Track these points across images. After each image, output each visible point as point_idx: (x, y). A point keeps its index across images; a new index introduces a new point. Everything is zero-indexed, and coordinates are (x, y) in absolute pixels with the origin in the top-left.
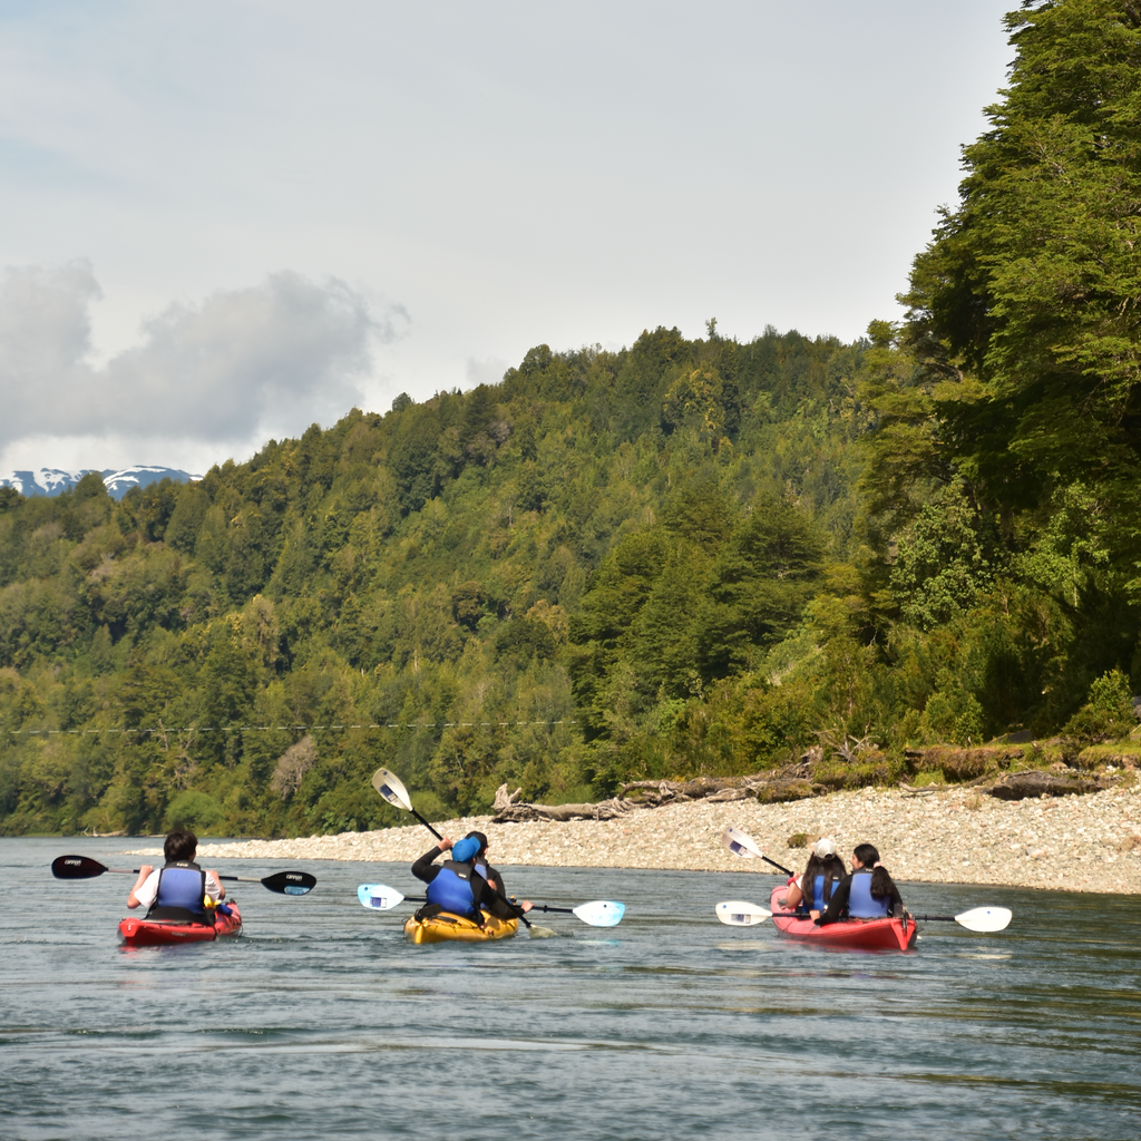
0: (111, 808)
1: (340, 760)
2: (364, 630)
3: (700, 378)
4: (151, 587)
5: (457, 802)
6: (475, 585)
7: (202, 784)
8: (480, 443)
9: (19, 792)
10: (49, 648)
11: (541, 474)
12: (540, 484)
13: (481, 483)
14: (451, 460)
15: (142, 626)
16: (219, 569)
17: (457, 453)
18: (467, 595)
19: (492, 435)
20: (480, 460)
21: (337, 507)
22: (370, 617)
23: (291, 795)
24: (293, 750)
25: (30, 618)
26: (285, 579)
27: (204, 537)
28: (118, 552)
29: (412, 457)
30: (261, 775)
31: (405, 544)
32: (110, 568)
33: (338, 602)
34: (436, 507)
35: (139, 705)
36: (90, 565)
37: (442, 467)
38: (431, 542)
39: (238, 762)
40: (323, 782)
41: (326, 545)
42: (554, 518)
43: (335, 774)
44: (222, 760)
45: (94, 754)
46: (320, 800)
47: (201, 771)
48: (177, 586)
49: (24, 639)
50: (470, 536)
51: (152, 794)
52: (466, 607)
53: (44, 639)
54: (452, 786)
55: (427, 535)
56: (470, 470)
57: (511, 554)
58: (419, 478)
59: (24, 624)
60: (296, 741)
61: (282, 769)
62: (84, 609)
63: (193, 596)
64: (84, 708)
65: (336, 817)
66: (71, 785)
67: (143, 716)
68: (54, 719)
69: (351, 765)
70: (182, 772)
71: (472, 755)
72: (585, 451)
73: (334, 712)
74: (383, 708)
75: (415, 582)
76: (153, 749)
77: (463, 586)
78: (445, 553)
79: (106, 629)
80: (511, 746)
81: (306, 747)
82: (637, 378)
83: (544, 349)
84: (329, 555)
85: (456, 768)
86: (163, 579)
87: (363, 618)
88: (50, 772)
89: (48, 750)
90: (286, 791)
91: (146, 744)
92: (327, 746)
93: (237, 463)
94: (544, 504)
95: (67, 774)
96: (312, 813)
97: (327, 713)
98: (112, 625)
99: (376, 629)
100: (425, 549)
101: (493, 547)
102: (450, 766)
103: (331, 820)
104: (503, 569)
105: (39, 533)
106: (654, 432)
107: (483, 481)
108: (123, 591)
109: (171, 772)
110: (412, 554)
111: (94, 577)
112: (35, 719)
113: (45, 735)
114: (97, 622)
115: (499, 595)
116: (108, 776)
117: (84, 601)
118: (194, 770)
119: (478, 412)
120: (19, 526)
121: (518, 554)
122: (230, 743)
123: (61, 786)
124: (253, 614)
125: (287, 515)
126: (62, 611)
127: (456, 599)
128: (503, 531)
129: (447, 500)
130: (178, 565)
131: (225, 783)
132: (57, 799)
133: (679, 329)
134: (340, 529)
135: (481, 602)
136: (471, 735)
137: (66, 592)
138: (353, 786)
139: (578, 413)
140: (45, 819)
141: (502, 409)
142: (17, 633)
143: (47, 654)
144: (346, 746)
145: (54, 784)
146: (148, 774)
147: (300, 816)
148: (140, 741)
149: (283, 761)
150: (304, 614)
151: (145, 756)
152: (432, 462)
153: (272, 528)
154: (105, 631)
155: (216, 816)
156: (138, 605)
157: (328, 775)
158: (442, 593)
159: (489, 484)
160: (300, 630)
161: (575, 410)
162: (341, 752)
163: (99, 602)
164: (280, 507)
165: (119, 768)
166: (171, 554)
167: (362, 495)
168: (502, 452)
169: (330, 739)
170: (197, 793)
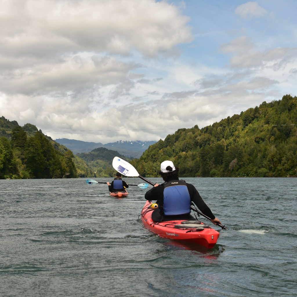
0: (200, 173)
1: (242, 163)
2: (240, 144)
3: (295, 101)
4: (205, 140)
5: (272, 169)
6: (259, 136)
7: (215, 168)
8: (257, 115)
9: (185, 170)
10: (190, 149)
11: (269, 118)
12: (268, 120)
13: (257, 121)
14: (252, 118)
15: (204, 146)
16: (216, 137)
17: (253, 117)
18: (257, 138)
19: (259, 113)
20: (257, 118)
21: (234, 126)
22: (241, 142)
23: (233, 170)
24: (233, 161)
25: (188, 145)
26: (226, 137)
27: (213, 132)
28: (200, 135)
29: (246, 118)
30: (227, 166)
31: (246, 131)
32: (199, 137)
33: (235, 140)
34: (251, 125)
35: (204, 155)
36: (196, 137)
37: (251, 119)
38: (250, 130)
39: (222, 164)
40: (239, 167)
41: (233, 132)
42: (271, 125)
43: (242, 165)
44: (219, 164)
45: (197, 164)
46: (239, 170)
47: (215, 166)
48: (209, 140)
49: (187, 148)
50: (256, 129)
51: (207, 170)
52: (257, 140)
53: (190, 148)
54: (271, 166)
55: (249, 129)
56: (255, 119)
57: (264, 131)
58: (247, 121)
59: (187, 146)
60: (233, 159)
61: (231, 165)
62: (195, 144)
63: (212, 141)
64: (195, 157)
65: (242, 173)
66: (193, 169)
67: (204, 157)
68: (190, 159)
69: (244, 164)
70: (212, 166)
71: (275, 159)
72: (275, 115)
73: (240, 154)
74: (250, 153)
75: (248, 136)
76: (207, 162)
77: (257, 136)
78: (253, 132)
79: (199, 146)
80: (285, 157)
81: (235, 160)
82: (283, 103)
83: (265, 102)
84: (233, 133)
85: (271, 162)
86: (207, 138)
87: (239, 142)
88: (190, 167)
89: (190, 163)
90: (232, 169)
91: (205, 161)
92: (239, 160)
93: (217, 122)
94: (269, 123)
95: (193, 167)
96: (237, 173)
97: (239, 154)
98: (200, 146)
99: (242, 144)
100: (249, 131)
101: (261, 130)
102: (270, 162)
103: (241, 174)
104: (263, 133)
105: (189, 133)
106: (287, 111)
107: (258, 121)
108: (201, 141)
109: (210, 166)
110: (247, 132)
111: (197, 139)
112: (188, 158)
113: (189, 161)
114: (197, 146)
115: (263, 137)
116: (199, 167)
117: (195, 142)
118: (214, 166)
119: (257, 110)
120: (186, 133)
121: (266, 131)
122: (220, 161)
123: (192, 169)
124: (222, 142)
125: (226, 128)
126: (192, 144)
127: (256, 138)
128: (263, 128)
129: (252, 124)
130: (209, 136)
131: (219, 168)
132: (191, 171)
133: (290, 95)
134: (235, 129)
135: (260, 139)
136: (275, 155)
137: (193, 141)
138: (245, 167)
139: (273, 109)
140: (189, 175)
141: (260, 109)
142: (186, 147)
143: (190, 150)
144: (244, 160)
145: (191, 169)
146: (206, 167)
147: (235, 173)
148: (204, 161)
149: (231, 163)
150: (230, 142)
151: (205, 164)
152: (249, 118)
153: (223, 130)
154: (199, 147)
155: (218, 174)
156: (204, 142)
157: (240, 166)
158: (253, 137)
159: (259, 121)
160: (229, 144)
161: (272, 109)
162: (242, 161)
163: (198, 142)
164: (225, 127)
165: (201, 166)
166: (208, 135)
167: (238, 124)
168: (260, 116)
169: (240, 159)
170: (214, 170)
